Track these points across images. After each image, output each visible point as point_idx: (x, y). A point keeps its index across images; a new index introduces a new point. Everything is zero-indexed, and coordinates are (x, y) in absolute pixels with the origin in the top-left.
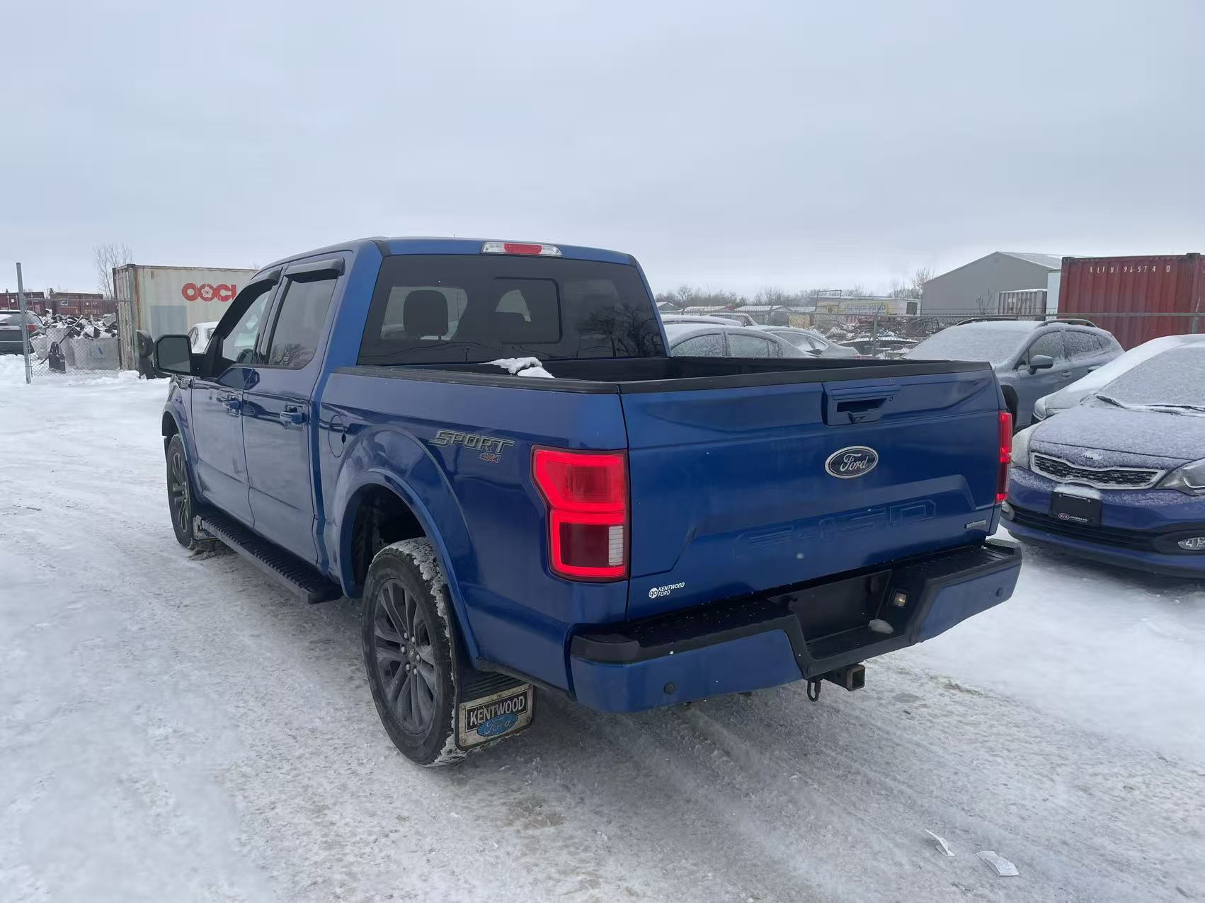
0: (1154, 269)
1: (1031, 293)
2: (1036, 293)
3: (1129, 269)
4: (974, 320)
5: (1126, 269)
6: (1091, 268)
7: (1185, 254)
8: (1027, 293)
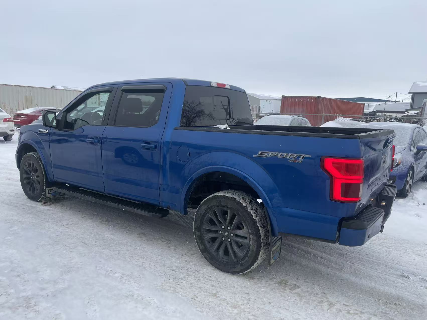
0: (308, 100)
1: (255, 106)
2: (257, 106)
3: (301, 100)
4: (273, 114)
5: (300, 100)
6: (290, 99)
7: (317, 96)
8: (254, 106)
